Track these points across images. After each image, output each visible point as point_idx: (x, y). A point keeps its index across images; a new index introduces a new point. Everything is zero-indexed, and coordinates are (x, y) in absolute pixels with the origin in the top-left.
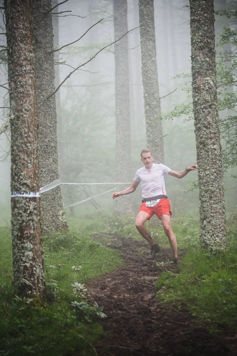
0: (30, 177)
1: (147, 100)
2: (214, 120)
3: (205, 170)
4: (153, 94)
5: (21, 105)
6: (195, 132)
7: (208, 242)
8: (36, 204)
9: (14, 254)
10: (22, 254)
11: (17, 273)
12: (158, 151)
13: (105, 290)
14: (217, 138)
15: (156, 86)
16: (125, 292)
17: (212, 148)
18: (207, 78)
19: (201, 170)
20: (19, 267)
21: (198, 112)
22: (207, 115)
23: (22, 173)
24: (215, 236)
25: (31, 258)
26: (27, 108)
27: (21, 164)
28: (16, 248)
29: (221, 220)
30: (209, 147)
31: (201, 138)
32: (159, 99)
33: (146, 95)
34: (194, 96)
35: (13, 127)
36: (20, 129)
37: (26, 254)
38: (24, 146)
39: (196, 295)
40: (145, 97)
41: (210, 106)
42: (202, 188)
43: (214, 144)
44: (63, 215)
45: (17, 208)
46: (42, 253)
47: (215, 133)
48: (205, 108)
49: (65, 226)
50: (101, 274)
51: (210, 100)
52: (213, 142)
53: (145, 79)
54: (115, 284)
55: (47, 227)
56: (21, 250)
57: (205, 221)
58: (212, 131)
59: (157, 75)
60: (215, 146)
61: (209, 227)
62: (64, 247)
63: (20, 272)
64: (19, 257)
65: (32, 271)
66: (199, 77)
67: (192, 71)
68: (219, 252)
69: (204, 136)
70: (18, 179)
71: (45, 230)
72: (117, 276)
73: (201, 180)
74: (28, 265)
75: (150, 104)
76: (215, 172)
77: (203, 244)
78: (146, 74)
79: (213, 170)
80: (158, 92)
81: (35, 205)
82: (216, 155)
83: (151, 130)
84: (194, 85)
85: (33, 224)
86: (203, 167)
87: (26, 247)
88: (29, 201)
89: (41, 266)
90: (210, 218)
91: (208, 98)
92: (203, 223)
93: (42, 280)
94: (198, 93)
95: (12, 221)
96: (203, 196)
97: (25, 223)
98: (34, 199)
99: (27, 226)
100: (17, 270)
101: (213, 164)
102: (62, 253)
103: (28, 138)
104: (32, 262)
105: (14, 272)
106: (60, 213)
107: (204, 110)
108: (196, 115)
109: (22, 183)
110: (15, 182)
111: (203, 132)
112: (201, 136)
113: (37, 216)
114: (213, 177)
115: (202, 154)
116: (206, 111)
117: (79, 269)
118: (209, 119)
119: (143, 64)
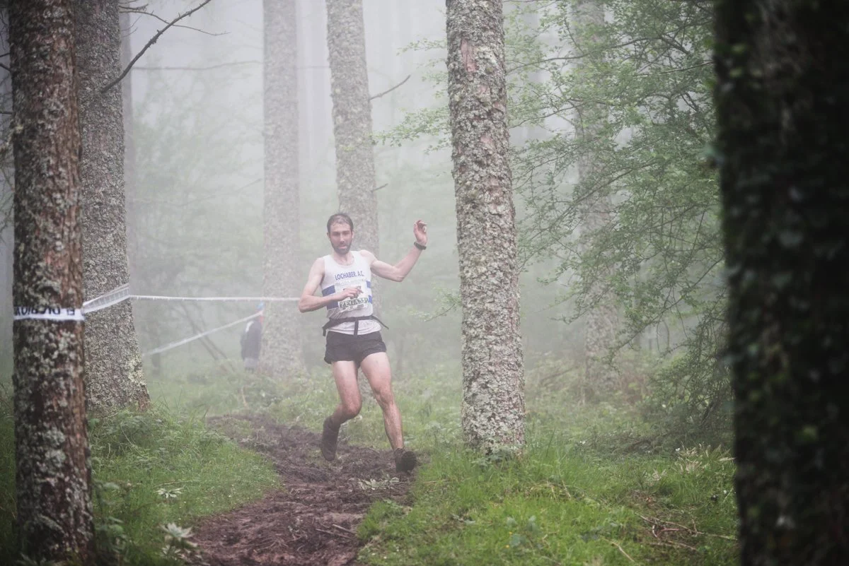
0: (60, 274)
1: (340, 102)
2: (499, 146)
3: (477, 263)
4: (353, 88)
5: (41, 100)
6: (453, 173)
7: (481, 433)
8: (73, 336)
9: (19, 456)
10: (38, 457)
11: (25, 501)
12: (363, 222)
13: (238, 545)
14: (505, 190)
15: (361, 70)
16: (283, 549)
17: (494, 212)
18: (483, 49)
19: (466, 262)
20: (30, 487)
21: (461, 128)
22: (483, 135)
23: (41, 264)
24: (497, 418)
25: (59, 465)
26: (55, 108)
27: (38, 242)
28: (25, 442)
29: (512, 382)
30: (486, 210)
31: (468, 188)
32: (369, 101)
33: (338, 91)
34: (452, 91)
35: (20, 154)
36: (38, 158)
37: (48, 456)
38: (46, 200)
39: (453, 556)
40: (334, 95)
41: (489, 114)
42: (469, 306)
43: (497, 203)
44: (136, 368)
45: (27, 345)
46: (87, 454)
47: (500, 178)
48: (478, 118)
49: (143, 395)
50: (228, 508)
51: (488, 100)
52: (497, 198)
53: (336, 53)
54: (260, 532)
55: (99, 397)
56: (36, 446)
57: (474, 384)
58: (494, 173)
59: (364, 45)
60: (500, 209)
61: (484, 398)
62: (140, 444)
63: (34, 499)
64: (30, 463)
65: (63, 497)
66: (465, 46)
67: (448, 31)
68: (508, 456)
69: (475, 185)
70: (30, 278)
71: (93, 405)
72: (265, 511)
73: (466, 288)
74: (53, 481)
75: (346, 113)
76: (500, 269)
77: (471, 438)
78: (337, 42)
79: (495, 265)
80: (366, 85)
81: (72, 340)
82: (502, 229)
83: (348, 174)
84: (451, 65)
85: (66, 385)
86: (472, 258)
87: (48, 440)
88: (58, 329)
89: (85, 484)
90: (488, 377)
91: (485, 95)
92: (469, 387)
93: (86, 518)
94: (462, 83)
95: (14, 377)
96: (471, 325)
97: (46, 383)
98: (69, 325)
99: (51, 389)
100: (26, 495)
101: (495, 249)
102: (135, 459)
103: (57, 180)
104: (62, 475)
105: (20, 498)
106: (131, 365)
107: (475, 123)
108: (457, 136)
109: (40, 287)
110: (24, 283)
111: (473, 174)
112: (468, 183)
113: (76, 366)
114: (494, 280)
115: (469, 226)
116: (480, 125)
117: (175, 496)
118: (487, 143)
119: (331, 17)
